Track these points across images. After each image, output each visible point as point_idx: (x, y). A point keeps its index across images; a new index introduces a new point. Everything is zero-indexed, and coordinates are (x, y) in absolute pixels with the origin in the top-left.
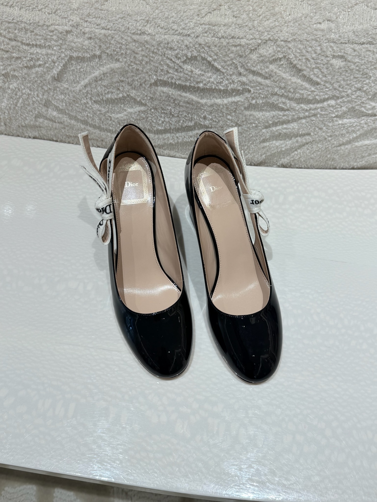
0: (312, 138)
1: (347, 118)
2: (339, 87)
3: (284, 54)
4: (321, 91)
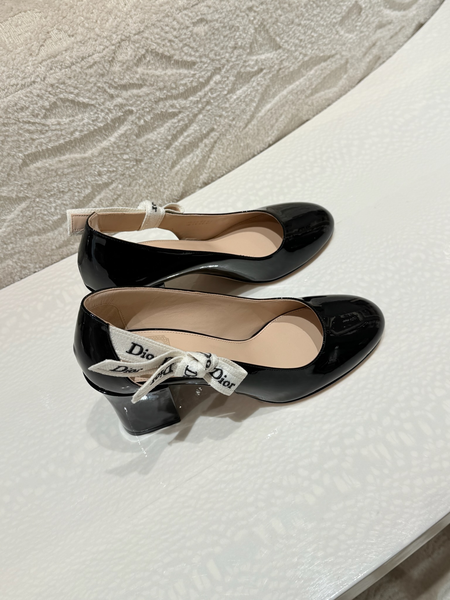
0: (218, 132)
1: (238, 89)
2: (216, 55)
3: (145, 48)
4: (201, 70)
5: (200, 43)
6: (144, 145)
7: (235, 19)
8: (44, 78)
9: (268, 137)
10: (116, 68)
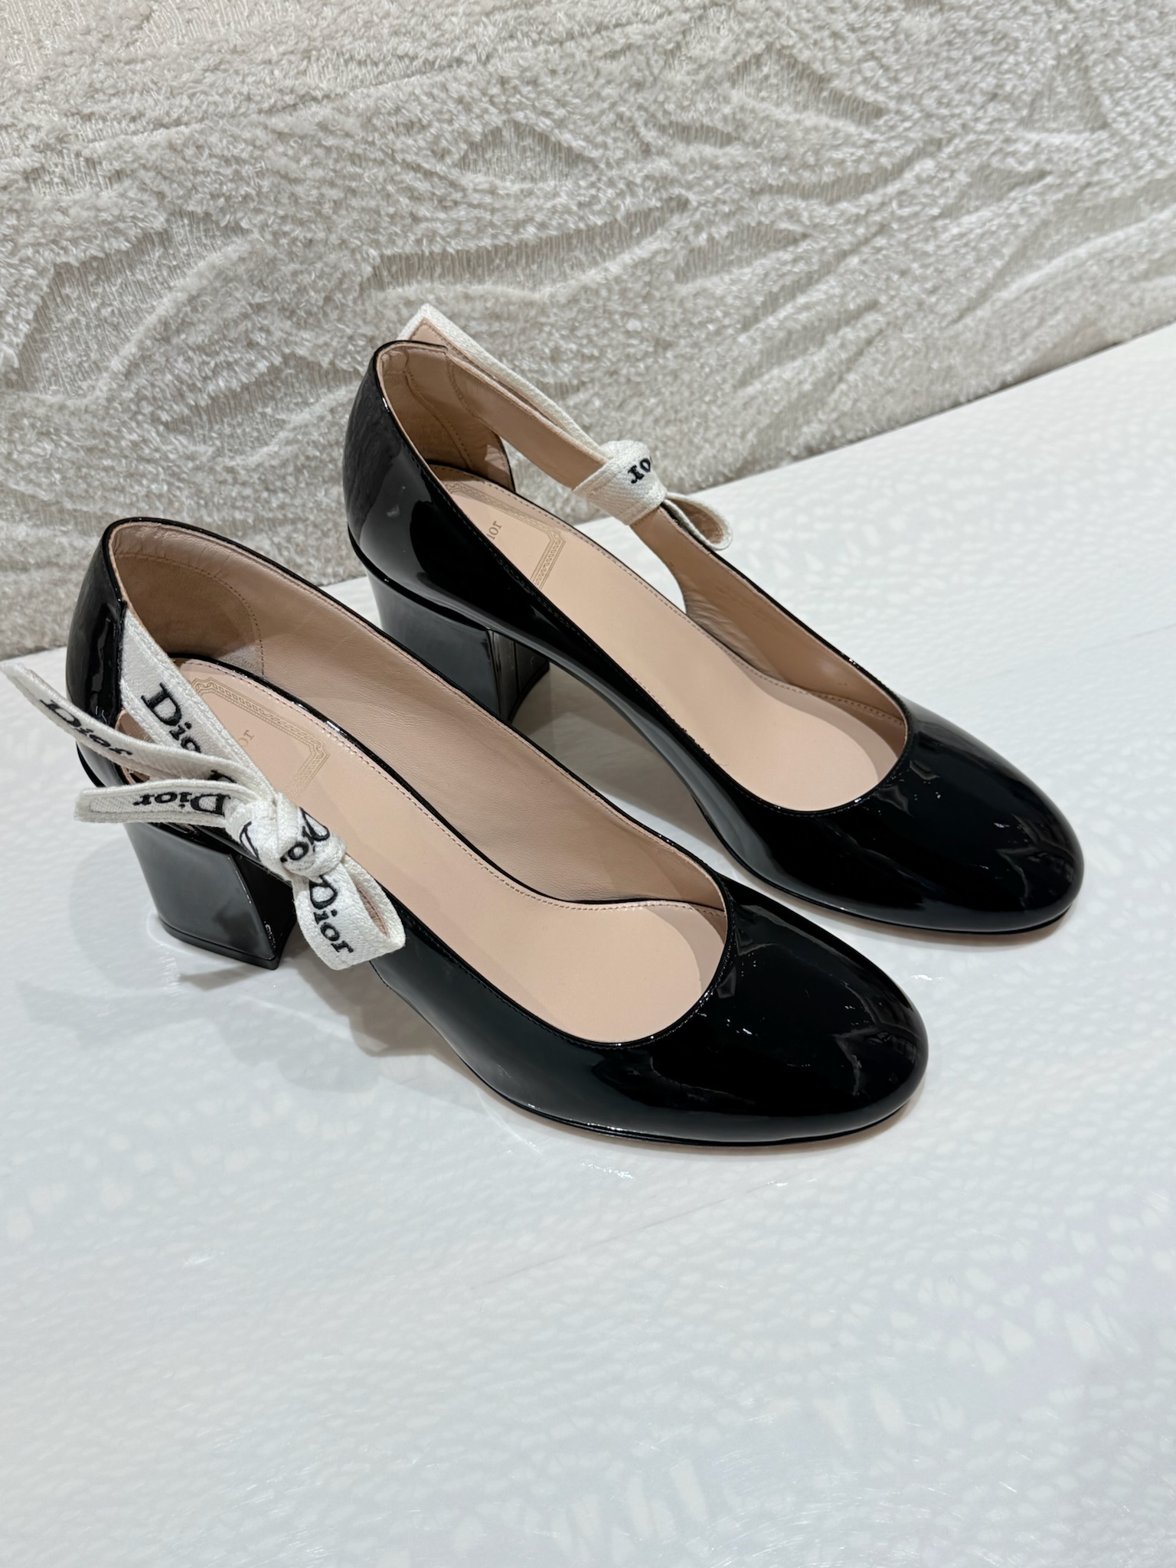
0: (886, 314)
1: (969, 212)
2: (940, 103)
3: (767, 38)
4: (893, 134)
5: (908, 60)
6: (689, 305)
7: (1016, 17)
8: (488, 57)
9: (1007, 361)
10: (679, 75)
